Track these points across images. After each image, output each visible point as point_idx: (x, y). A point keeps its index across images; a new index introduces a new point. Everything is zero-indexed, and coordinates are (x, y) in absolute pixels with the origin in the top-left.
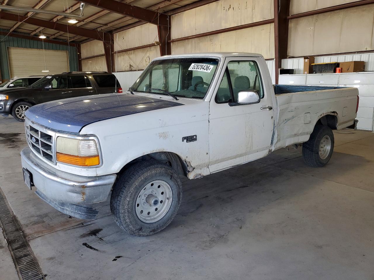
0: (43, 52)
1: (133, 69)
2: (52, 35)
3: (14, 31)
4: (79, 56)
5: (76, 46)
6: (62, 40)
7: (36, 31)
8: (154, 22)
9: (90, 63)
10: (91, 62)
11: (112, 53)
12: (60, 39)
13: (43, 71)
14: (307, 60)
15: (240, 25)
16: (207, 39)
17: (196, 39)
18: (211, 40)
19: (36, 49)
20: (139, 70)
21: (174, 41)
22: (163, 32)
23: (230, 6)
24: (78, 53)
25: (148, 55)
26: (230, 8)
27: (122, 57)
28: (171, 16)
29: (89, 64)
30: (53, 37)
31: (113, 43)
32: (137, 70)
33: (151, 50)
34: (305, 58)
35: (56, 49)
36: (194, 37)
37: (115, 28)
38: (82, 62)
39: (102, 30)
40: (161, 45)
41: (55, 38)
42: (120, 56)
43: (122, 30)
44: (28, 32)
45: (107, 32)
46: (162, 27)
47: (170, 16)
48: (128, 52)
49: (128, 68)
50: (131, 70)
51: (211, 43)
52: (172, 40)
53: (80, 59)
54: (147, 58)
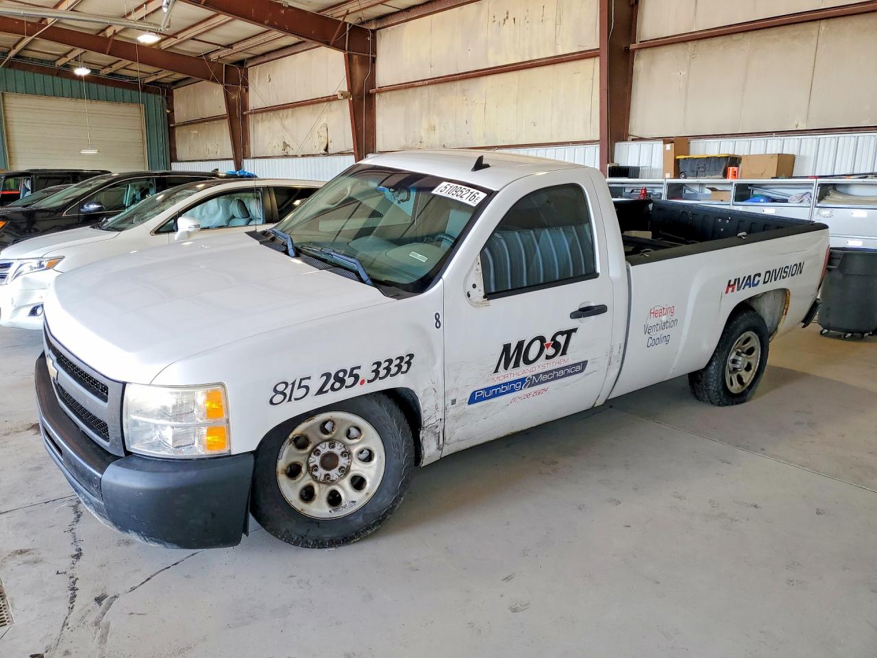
0: (85, 105)
1: (291, 153)
2: (105, 67)
3: (17, 56)
4: (170, 118)
5: (163, 94)
6: (130, 77)
7: (68, 56)
8: (338, 46)
9: (194, 134)
10: (196, 132)
11: (245, 113)
12: (126, 77)
13: (83, 152)
14: (668, 146)
15: (527, 59)
16: (455, 88)
17: (431, 87)
18: (463, 92)
19: (69, 99)
20: (303, 156)
21: (382, 90)
22: (358, 70)
23: (508, 13)
24: (168, 111)
25: (324, 120)
26: (507, 17)
27: (267, 124)
28: (378, 31)
29: (192, 137)
30: (108, 71)
31: (247, 90)
32: (300, 155)
33: (331, 111)
34: (666, 140)
35: (114, 100)
36: (427, 82)
37: (251, 56)
38: (177, 131)
39: (219, 58)
40: (351, 99)
41: (112, 74)
43: (266, 59)
44: (50, 58)
45: (233, 64)
46: (355, 57)
47: (374, 32)
48: (281, 112)
49: (279, 151)
50: (285, 154)
51: (464, 98)
52: (377, 88)
53: (171, 125)
54: (321, 127)
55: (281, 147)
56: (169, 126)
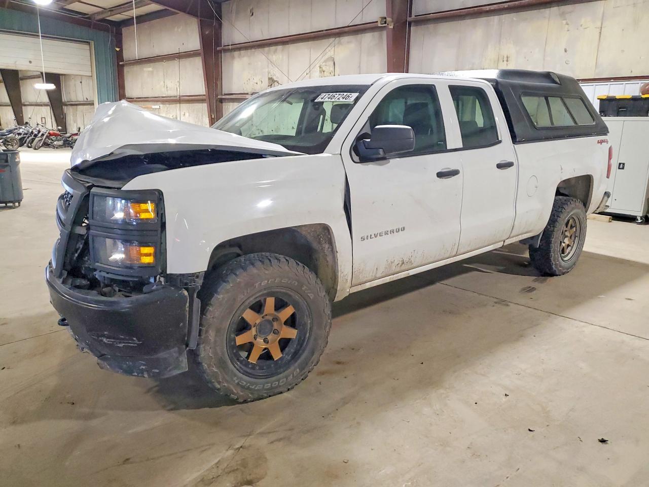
4: (119, 56)
5: (112, 32)
9: (149, 71)
10: (150, 69)
11: (218, 49)
24: (118, 49)
25: (330, 53)
27: (245, 61)
29: (146, 75)
31: (220, 25)
38: (126, 69)
40: (392, 27)
42: (240, 56)
48: (267, 47)
49: (262, 87)
51: (564, 22)
52: (413, 16)
53: (121, 63)
54: (325, 61)
55: (266, 82)
56: (118, 64)
